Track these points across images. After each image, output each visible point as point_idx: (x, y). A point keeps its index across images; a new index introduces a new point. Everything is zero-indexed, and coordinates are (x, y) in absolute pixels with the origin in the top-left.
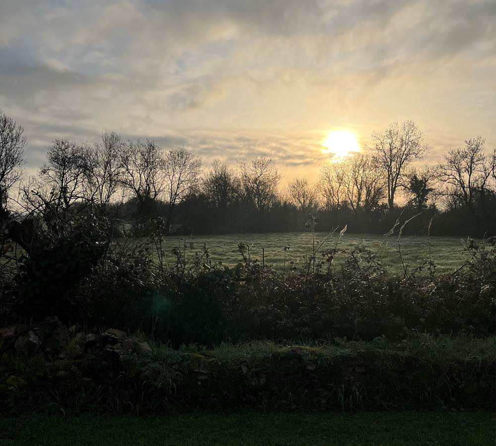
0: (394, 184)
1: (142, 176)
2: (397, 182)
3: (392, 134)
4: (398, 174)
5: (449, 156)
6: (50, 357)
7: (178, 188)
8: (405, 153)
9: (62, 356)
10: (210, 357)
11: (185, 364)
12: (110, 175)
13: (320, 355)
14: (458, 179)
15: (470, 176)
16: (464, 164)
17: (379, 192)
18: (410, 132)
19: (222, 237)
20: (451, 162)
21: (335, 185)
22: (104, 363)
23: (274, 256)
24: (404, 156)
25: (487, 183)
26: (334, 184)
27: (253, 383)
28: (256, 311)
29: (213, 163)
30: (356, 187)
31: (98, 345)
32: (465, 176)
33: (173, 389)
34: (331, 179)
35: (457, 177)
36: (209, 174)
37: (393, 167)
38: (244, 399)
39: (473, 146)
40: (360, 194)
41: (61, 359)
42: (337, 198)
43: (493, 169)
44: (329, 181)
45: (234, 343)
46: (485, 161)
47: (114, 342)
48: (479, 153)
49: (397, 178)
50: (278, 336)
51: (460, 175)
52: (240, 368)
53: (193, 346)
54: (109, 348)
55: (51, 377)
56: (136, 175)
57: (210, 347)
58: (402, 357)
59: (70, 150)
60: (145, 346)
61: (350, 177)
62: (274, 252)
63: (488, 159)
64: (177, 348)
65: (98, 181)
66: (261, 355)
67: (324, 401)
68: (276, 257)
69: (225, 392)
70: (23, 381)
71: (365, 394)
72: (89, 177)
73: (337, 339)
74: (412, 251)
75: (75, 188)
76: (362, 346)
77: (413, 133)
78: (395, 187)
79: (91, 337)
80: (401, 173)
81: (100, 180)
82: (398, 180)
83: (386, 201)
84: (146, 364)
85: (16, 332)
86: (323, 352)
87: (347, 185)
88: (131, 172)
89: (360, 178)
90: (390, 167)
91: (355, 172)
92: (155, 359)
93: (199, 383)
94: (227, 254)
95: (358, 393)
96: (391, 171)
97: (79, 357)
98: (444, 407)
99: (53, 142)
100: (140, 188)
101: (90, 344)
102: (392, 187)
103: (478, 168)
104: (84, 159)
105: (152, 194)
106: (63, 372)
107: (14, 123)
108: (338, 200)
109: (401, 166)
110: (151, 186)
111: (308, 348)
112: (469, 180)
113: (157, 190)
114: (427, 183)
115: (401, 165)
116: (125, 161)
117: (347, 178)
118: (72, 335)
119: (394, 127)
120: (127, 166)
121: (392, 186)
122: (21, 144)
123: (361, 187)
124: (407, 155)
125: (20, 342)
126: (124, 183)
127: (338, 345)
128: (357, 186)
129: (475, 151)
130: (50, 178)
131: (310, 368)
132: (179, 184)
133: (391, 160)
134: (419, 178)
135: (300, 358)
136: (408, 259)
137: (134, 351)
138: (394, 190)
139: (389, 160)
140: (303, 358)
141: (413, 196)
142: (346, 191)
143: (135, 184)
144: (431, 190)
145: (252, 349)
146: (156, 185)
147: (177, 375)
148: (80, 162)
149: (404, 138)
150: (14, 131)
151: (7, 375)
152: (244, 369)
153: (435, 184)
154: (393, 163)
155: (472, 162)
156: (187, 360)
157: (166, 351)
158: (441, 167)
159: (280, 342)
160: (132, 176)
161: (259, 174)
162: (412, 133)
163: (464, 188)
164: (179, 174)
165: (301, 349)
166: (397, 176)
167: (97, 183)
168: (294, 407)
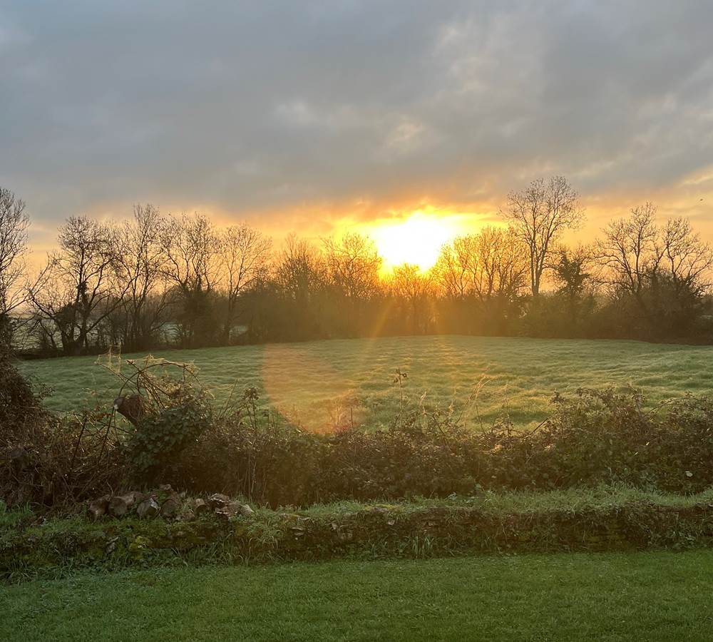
0: (539, 264)
1: (190, 263)
2: (544, 262)
3: (536, 196)
4: (544, 251)
5: (610, 229)
6: (168, 520)
7: (240, 278)
8: (554, 221)
9: (178, 519)
10: (304, 516)
11: (284, 522)
12: (147, 265)
13: (399, 512)
14: (622, 260)
15: (638, 256)
16: (629, 241)
17: (517, 279)
18: (561, 192)
19: (303, 347)
20: (613, 238)
21: (458, 269)
22: (215, 524)
23: (372, 379)
24: (553, 226)
25: (660, 265)
26: (456, 268)
27: (342, 538)
28: (344, 473)
29: (287, 238)
30: (485, 273)
31: (209, 509)
32: (632, 258)
33: (275, 544)
34: (451, 260)
35: (621, 259)
36: (282, 253)
37: (538, 241)
38: (335, 551)
39: (641, 217)
40: (491, 282)
41: (177, 521)
42: (460, 287)
43: (667, 247)
44: (450, 265)
45: (326, 503)
46: (656, 237)
47: (221, 505)
48: (649, 226)
49: (543, 257)
50: (364, 496)
51: (624, 255)
52: (331, 526)
53: (289, 508)
54: (218, 511)
55: (171, 537)
56: (182, 263)
57: (304, 508)
58: (467, 512)
59: (90, 231)
60: (248, 507)
61: (477, 259)
62: (372, 373)
63: (660, 234)
64: (274, 509)
65: (129, 273)
66: (348, 514)
67: (401, 551)
68: (375, 382)
69: (318, 546)
70: (149, 541)
71: (436, 544)
72: (117, 268)
73: (416, 498)
74: (551, 366)
75: (99, 285)
76: (435, 503)
77: (565, 194)
78: (541, 269)
79: (200, 502)
80: (549, 249)
81: (132, 271)
82: (545, 259)
83: (528, 290)
84: (251, 524)
85: (135, 499)
86: (402, 509)
87: (473, 270)
88: (174, 257)
89: (490, 260)
90: (533, 241)
91: (483, 252)
92: (258, 520)
93: (297, 539)
94: (311, 376)
95: (429, 543)
96: (535, 246)
97: (193, 519)
98: (501, 553)
99: (67, 220)
100: (187, 279)
101: (201, 508)
102: (536, 269)
103: (648, 244)
104: (110, 244)
105: (204, 288)
106: (182, 533)
107: (11, 196)
108: (462, 290)
109: (548, 240)
110: (203, 277)
111: (389, 506)
112: (637, 263)
113: (210, 283)
114: (581, 267)
115: (548, 238)
116: (167, 244)
117: (473, 259)
118: (183, 500)
119: (537, 186)
120: (169, 250)
121: (537, 267)
122: (22, 224)
123: (492, 271)
124: (557, 224)
125: (142, 509)
126: (166, 274)
127: (416, 502)
128: (487, 270)
129: (644, 223)
130: (62, 269)
131: (389, 523)
132: (241, 273)
133: (534, 231)
134: (571, 259)
135: (381, 515)
136: (541, 382)
137: (239, 513)
138: (539, 274)
139: (532, 231)
140: (384, 515)
141: (564, 284)
142: (473, 278)
143: (180, 274)
144: (587, 276)
145: (340, 509)
146: (209, 277)
147: (278, 532)
148: (104, 248)
149: (552, 201)
150: (12, 208)
151: (134, 536)
152: (334, 526)
153: (590, 268)
154: (538, 235)
155: (640, 237)
156: (285, 520)
157: (267, 512)
158: (600, 245)
159: (366, 500)
160: (175, 263)
161: (352, 257)
162: (563, 193)
163: (629, 273)
164: (241, 260)
165: (383, 507)
166: (544, 254)
167: (128, 276)
168: (376, 556)
